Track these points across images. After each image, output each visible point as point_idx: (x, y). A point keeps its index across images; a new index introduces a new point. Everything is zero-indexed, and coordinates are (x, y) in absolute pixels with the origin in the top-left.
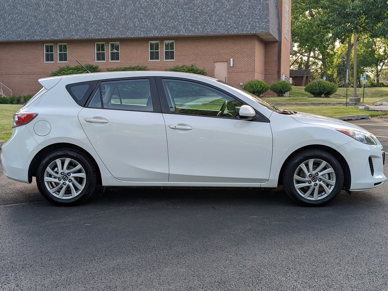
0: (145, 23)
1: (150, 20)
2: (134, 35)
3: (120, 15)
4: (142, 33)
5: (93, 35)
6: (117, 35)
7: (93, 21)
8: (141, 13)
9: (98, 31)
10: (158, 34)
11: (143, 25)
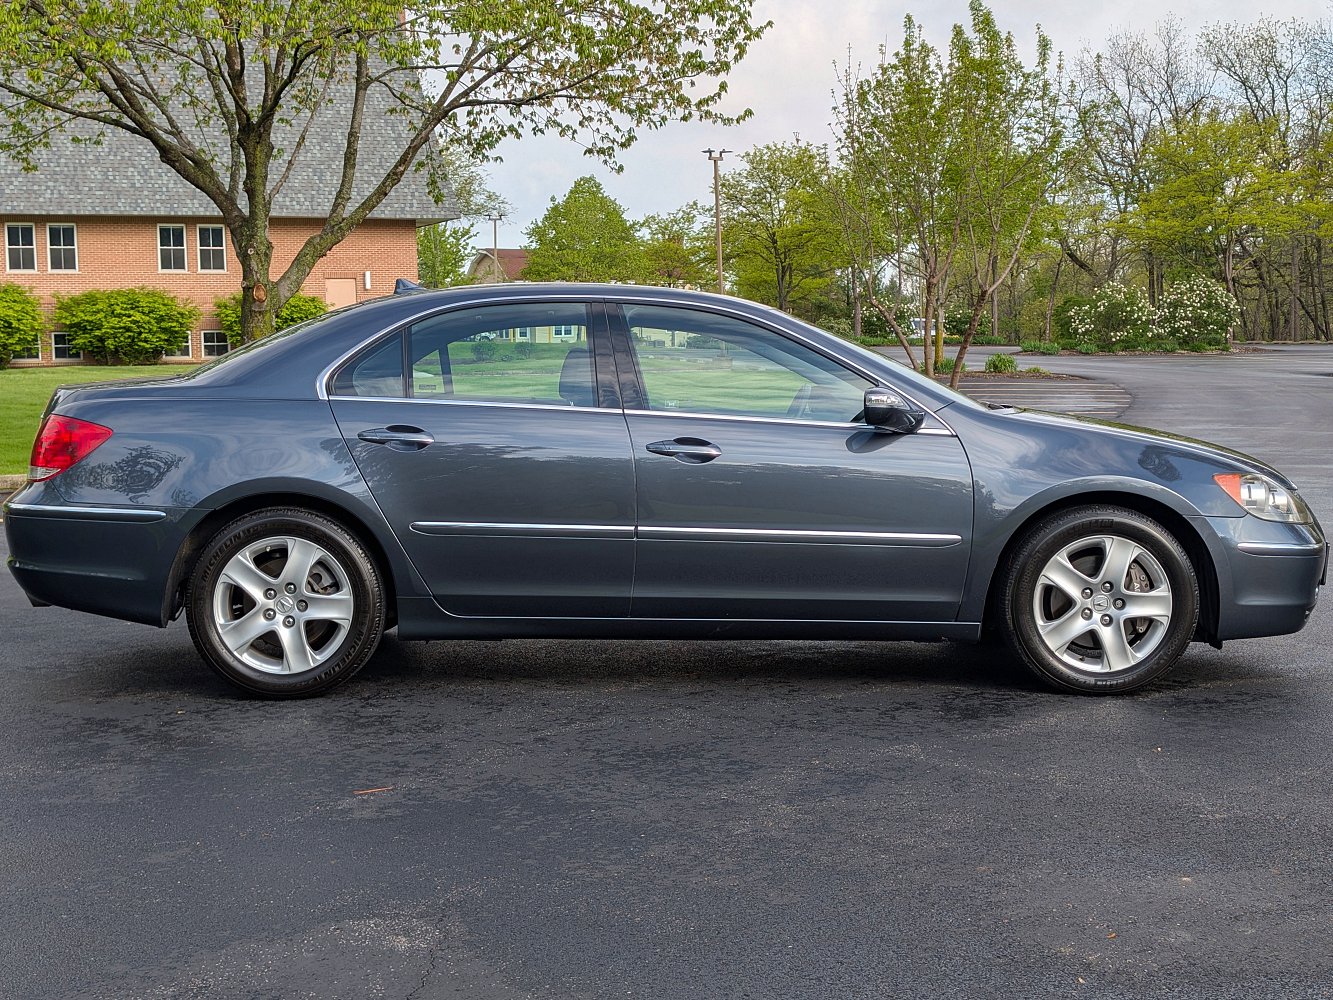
0: (160, 182)
1: (169, 175)
2: (139, 209)
3: (84, 157)
4: (158, 205)
5: (22, 204)
6: (93, 208)
7: (10, 168)
8: (140, 155)
9: (34, 196)
10: (202, 209)
11: (156, 186)
